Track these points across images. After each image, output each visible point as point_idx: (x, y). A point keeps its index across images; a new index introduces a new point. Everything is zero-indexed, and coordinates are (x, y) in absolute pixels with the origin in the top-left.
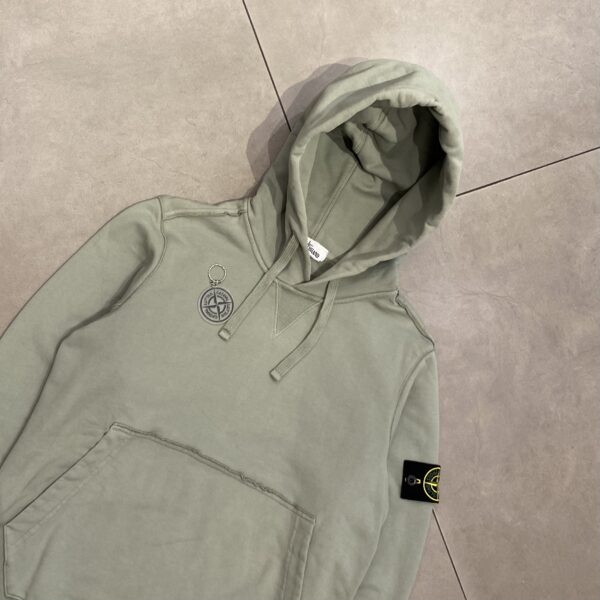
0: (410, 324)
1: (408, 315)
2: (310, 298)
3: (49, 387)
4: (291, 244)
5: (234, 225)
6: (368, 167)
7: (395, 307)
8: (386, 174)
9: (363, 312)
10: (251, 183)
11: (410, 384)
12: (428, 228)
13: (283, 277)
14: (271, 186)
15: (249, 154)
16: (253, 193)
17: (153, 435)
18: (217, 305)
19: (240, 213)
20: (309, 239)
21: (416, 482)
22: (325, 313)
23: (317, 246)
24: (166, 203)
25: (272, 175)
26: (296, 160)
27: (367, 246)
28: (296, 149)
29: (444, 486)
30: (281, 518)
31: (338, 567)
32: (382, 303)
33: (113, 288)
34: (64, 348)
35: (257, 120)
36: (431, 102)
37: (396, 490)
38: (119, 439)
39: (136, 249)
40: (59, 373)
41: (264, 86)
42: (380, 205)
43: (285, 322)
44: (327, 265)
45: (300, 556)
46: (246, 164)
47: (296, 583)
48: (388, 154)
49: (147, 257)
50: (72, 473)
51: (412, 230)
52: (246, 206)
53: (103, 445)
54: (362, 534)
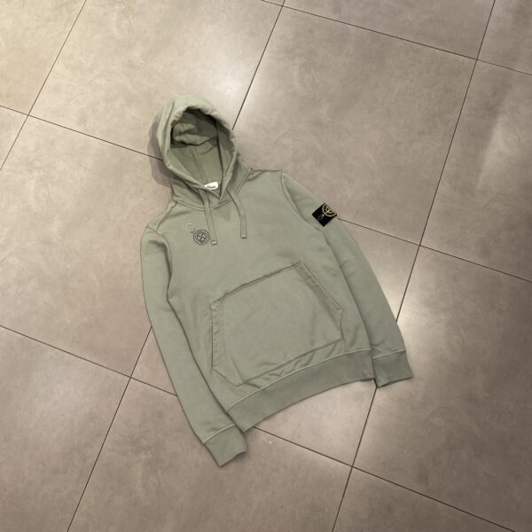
0: (267, 173)
1: (263, 171)
2: (227, 202)
3: (180, 316)
4: (202, 193)
5: (179, 208)
6: (198, 143)
7: (256, 174)
8: (207, 138)
9: (248, 187)
10: (169, 190)
11: (286, 191)
12: (232, 140)
13: (212, 205)
14: (175, 183)
15: (159, 183)
16: (173, 192)
17: (227, 295)
18: (201, 237)
19: (176, 202)
20: (206, 186)
21: (323, 216)
22: (237, 201)
23: (211, 185)
24: (151, 226)
25: (172, 180)
26: (171, 167)
27: (225, 166)
28: (167, 164)
29: (333, 208)
30: (293, 274)
31: (325, 267)
32: (251, 177)
33: (165, 268)
34: (170, 300)
35: (149, 170)
36: (186, 107)
37: (319, 225)
38: (217, 307)
39: (158, 249)
40: (177, 309)
41: (139, 158)
42: (216, 149)
43: (227, 217)
44: (221, 186)
45: (309, 277)
46: (161, 186)
47: (317, 286)
48: (199, 132)
49: (163, 247)
50: (214, 331)
51: (230, 145)
52: (175, 198)
53: (214, 313)
54: (321, 250)
